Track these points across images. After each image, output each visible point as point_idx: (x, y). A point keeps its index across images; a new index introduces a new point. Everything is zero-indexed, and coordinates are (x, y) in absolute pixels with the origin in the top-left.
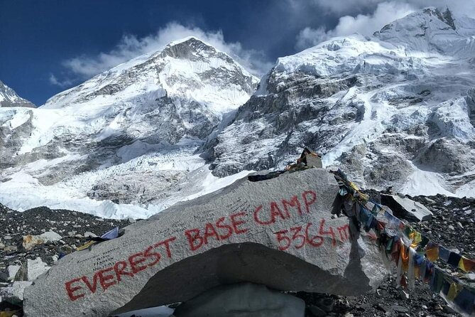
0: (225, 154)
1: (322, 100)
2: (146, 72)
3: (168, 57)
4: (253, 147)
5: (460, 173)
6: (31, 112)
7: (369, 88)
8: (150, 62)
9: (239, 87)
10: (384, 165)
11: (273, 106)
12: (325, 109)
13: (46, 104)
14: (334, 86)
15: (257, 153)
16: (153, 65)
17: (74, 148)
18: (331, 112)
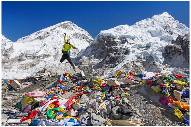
0: (83, 62)
1: (116, 46)
2: (53, 32)
3: (61, 28)
4: (93, 61)
5: (160, 73)
6: (12, 44)
7: (131, 43)
8: (54, 29)
9: (85, 40)
10: (137, 69)
11: (99, 47)
12: (117, 50)
13: (17, 41)
14: (120, 42)
15: (94, 63)
16: (55, 30)
17: (29, 58)
18: (119, 51)
